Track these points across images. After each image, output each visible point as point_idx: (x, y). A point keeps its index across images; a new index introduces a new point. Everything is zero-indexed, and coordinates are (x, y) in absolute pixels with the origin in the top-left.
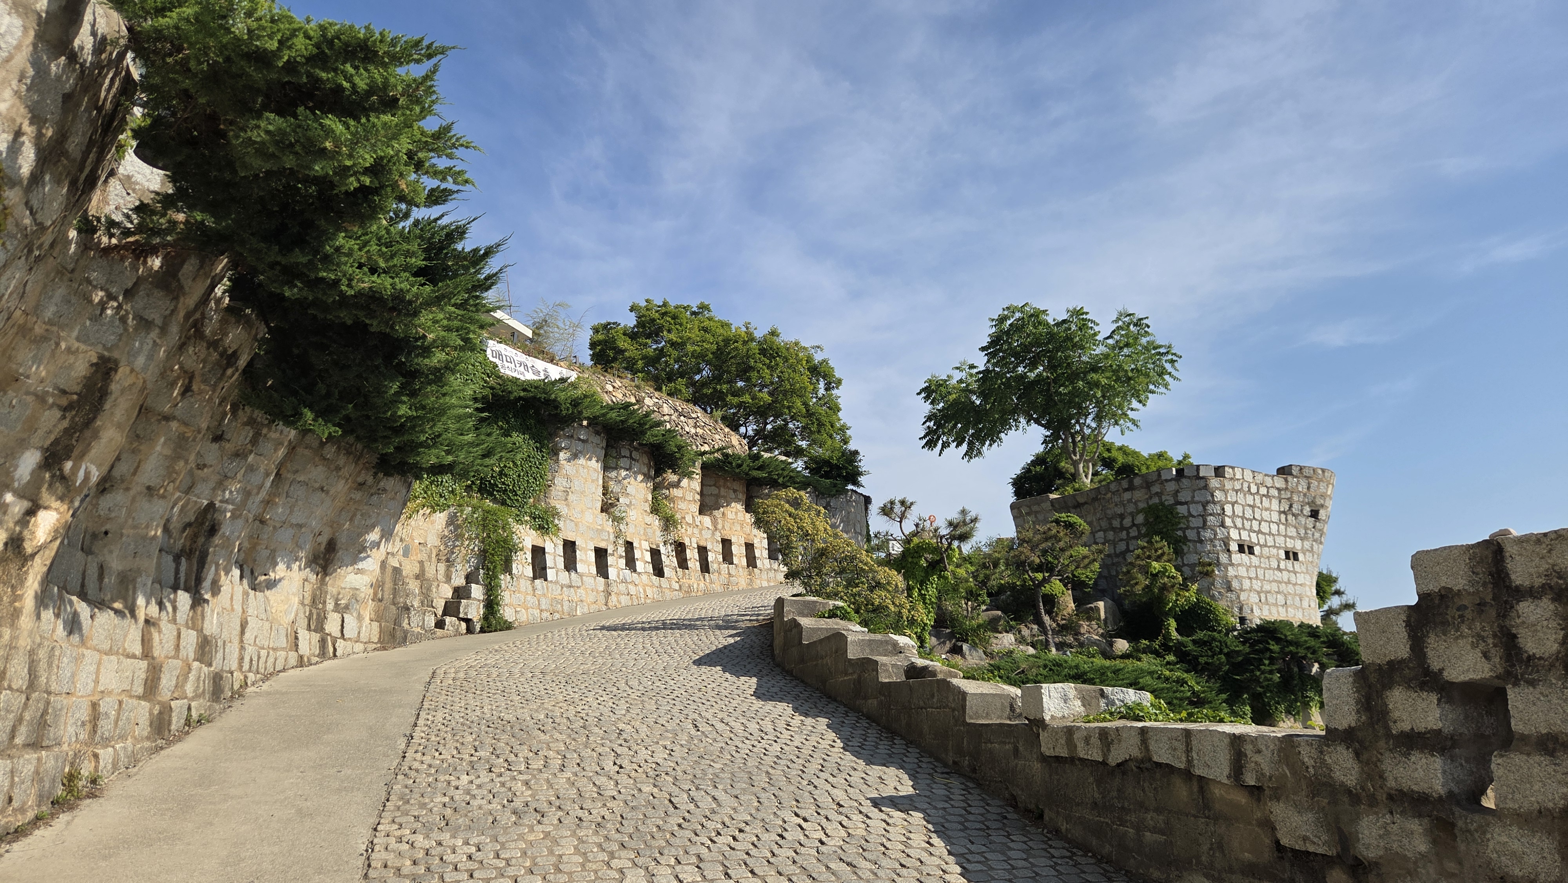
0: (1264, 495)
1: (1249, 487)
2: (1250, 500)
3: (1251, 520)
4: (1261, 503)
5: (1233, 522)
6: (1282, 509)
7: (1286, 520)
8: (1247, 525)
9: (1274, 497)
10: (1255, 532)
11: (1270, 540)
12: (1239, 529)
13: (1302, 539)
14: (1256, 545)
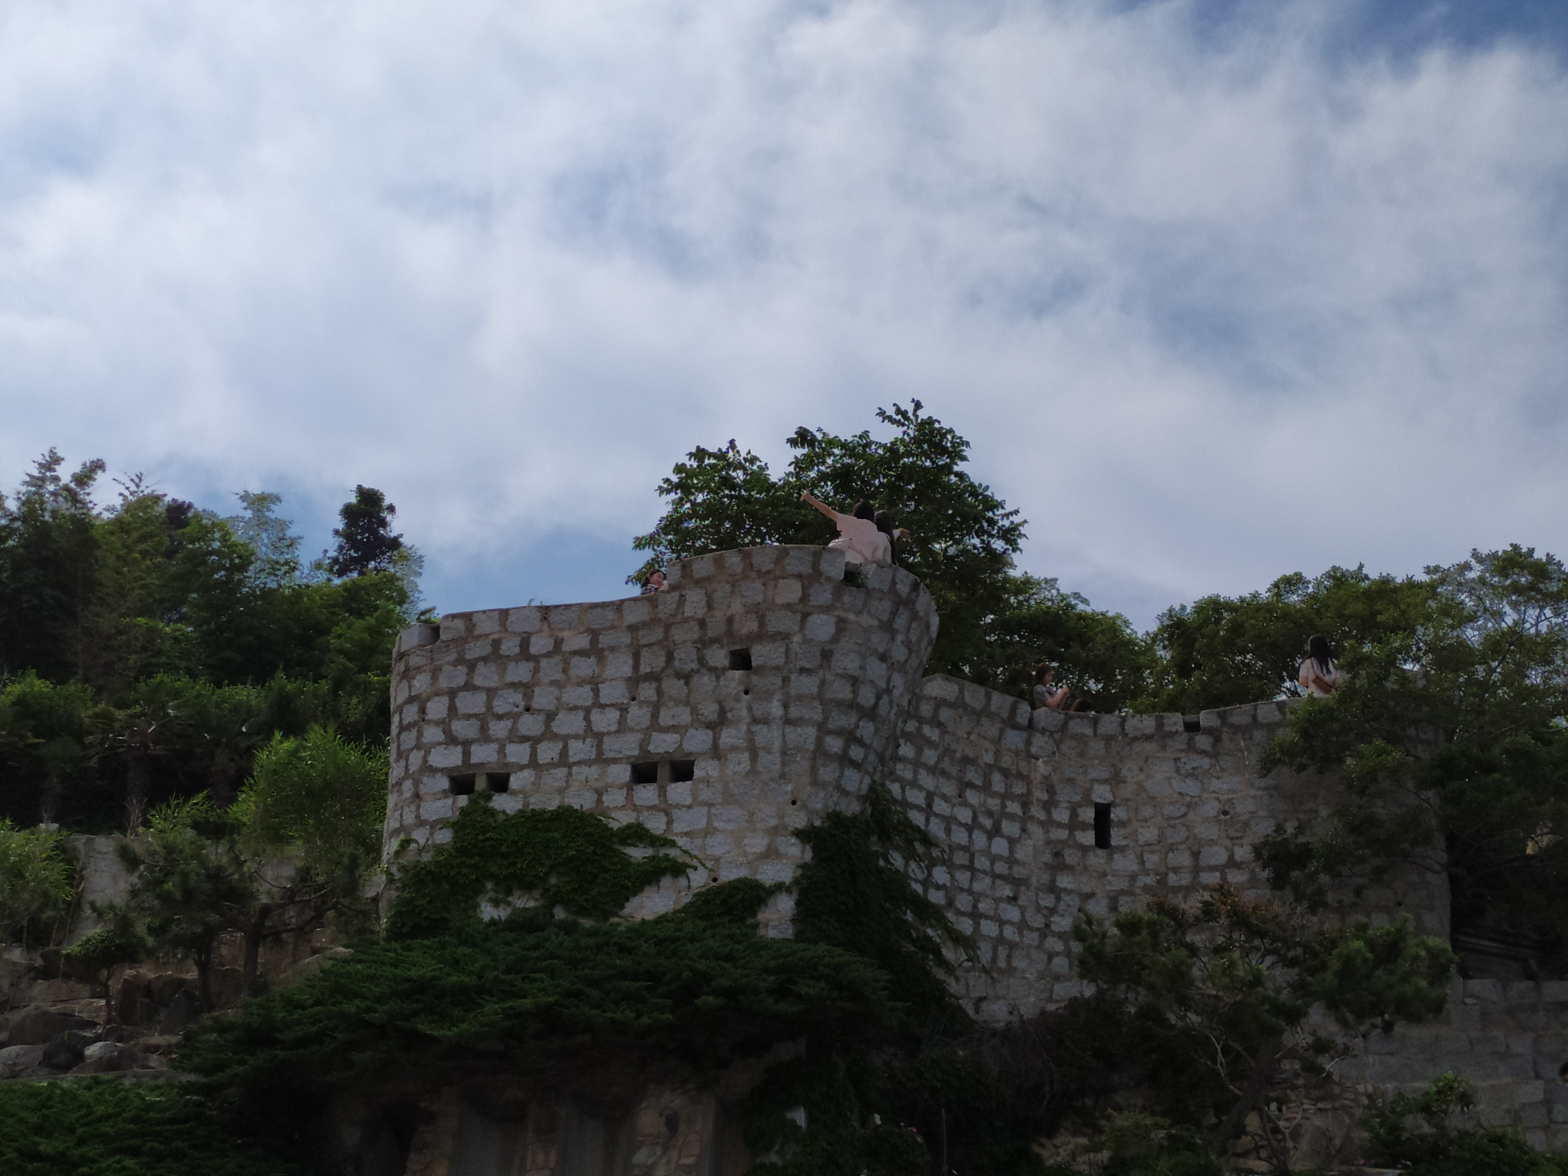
0: (575, 653)
1: (525, 643)
2: (520, 672)
3: (515, 717)
4: (565, 671)
5: (447, 732)
6: (644, 669)
7: (659, 692)
8: (499, 729)
9: (612, 649)
10: (524, 739)
11: (579, 750)
12: (466, 744)
13: (715, 726)
14: (521, 768)
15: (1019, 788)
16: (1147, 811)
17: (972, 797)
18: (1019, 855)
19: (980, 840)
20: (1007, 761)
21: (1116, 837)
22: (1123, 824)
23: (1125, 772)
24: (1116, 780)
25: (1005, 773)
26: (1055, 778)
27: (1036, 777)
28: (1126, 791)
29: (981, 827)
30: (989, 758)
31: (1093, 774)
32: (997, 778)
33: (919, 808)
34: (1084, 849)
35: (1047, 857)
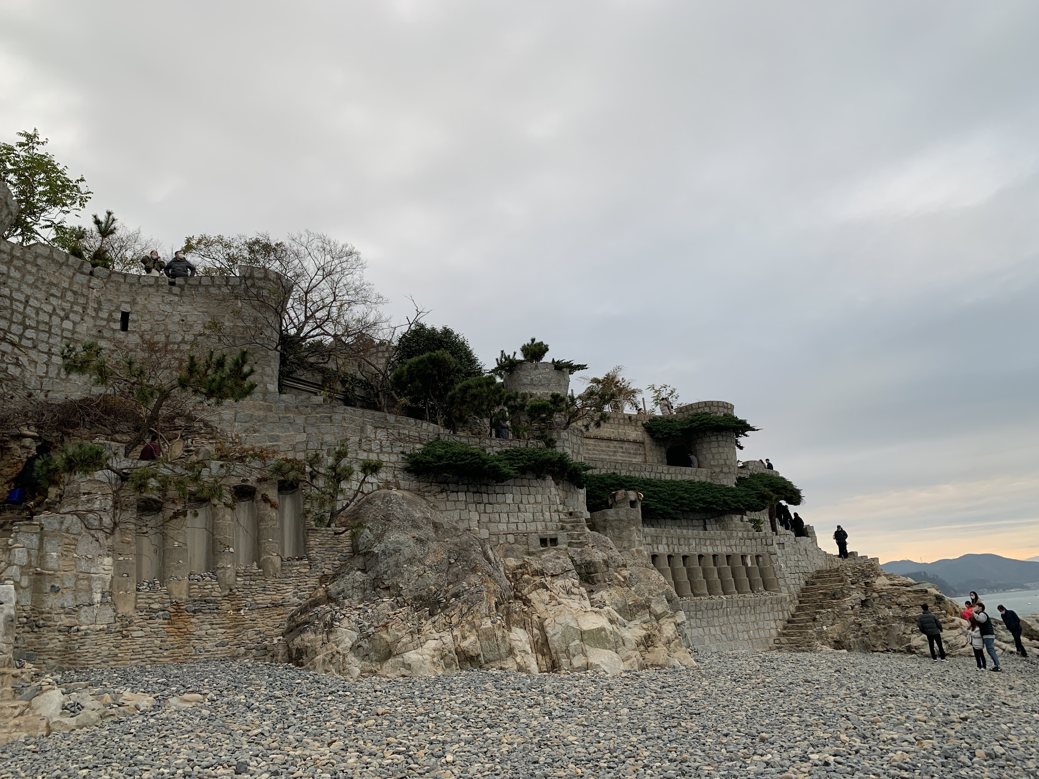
15: (82, 300)
16: (147, 317)
17: (53, 301)
18: (78, 329)
19: (56, 320)
20: (76, 287)
21: (131, 326)
22: (134, 321)
23: (138, 299)
24: (133, 302)
25: (75, 293)
26: (102, 299)
27: (92, 297)
28: (138, 308)
29: (57, 315)
30: (66, 285)
31: (122, 299)
32: (69, 294)
33: (21, 302)
34: (114, 331)
35: (94, 332)
